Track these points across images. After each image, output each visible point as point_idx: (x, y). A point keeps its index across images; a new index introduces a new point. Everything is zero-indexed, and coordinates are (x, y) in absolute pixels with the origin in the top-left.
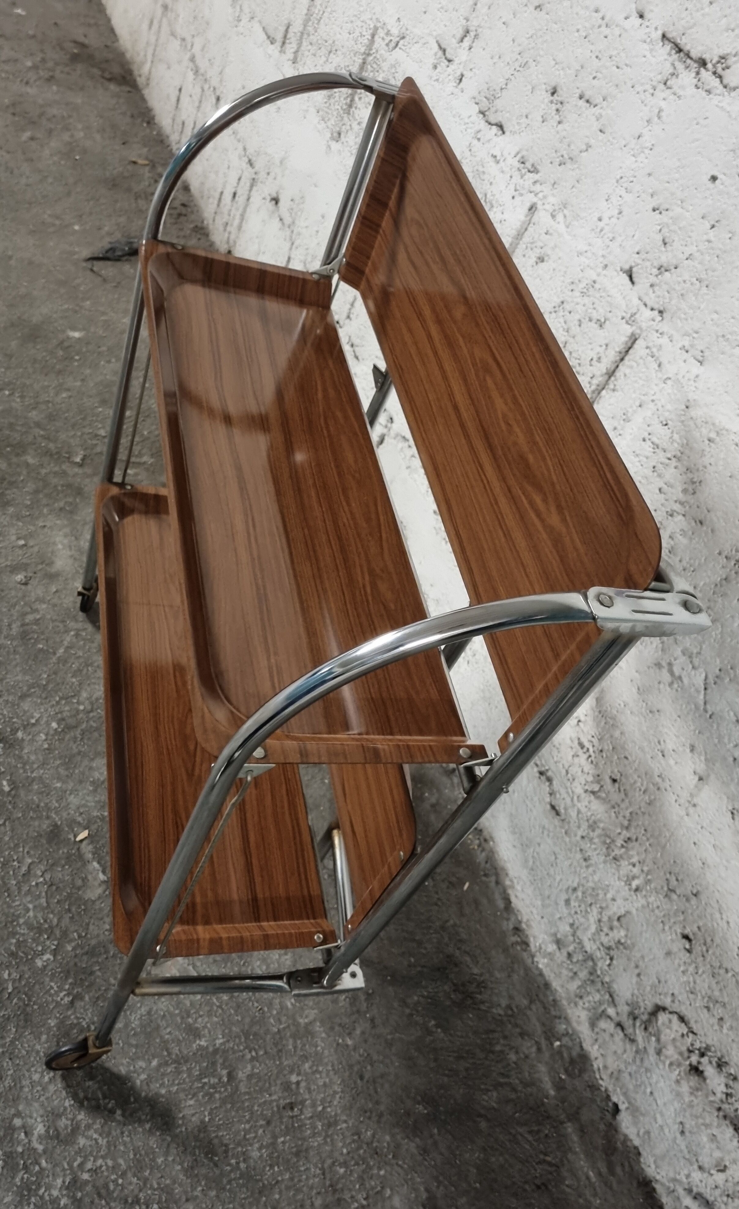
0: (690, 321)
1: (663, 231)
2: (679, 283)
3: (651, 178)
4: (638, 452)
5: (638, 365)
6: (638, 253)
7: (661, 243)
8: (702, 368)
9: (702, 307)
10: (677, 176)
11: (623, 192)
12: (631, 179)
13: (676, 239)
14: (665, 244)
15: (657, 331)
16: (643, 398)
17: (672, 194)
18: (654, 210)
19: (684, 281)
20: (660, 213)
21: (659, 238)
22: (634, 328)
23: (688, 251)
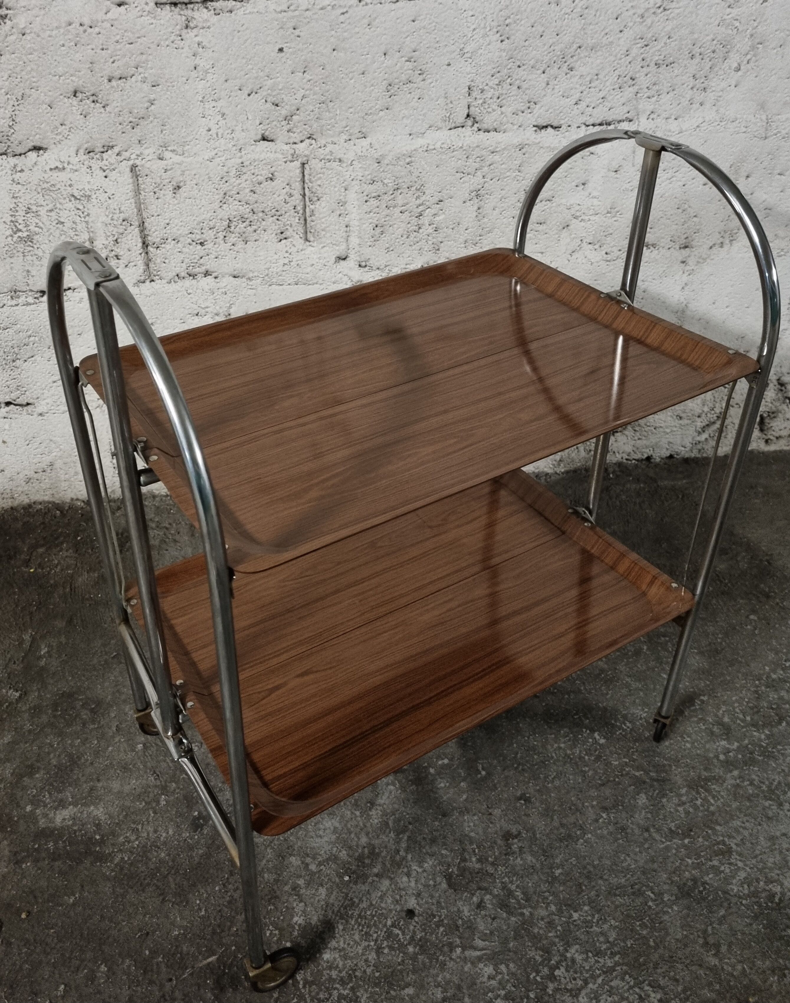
0: (336, 125)
1: (269, 100)
2: (309, 115)
3: (228, 82)
4: (369, 210)
5: (323, 173)
6: (260, 124)
7: (273, 107)
8: (367, 139)
9: (338, 112)
10: (250, 67)
11: (214, 104)
12: (213, 92)
13: (283, 96)
14: (277, 105)
15: (320, 147)
16: (344, 185)
17: (256, 78)
18: (249, 95)
19: (313, 111)
20: (256, 93)
21: (269, 105)
22: (300, 160)
23: (299, 96)
